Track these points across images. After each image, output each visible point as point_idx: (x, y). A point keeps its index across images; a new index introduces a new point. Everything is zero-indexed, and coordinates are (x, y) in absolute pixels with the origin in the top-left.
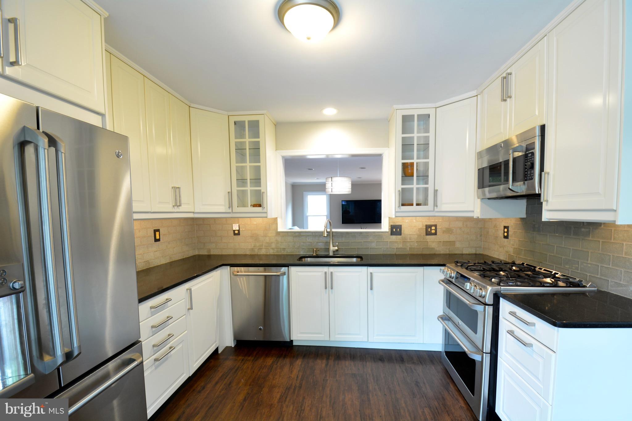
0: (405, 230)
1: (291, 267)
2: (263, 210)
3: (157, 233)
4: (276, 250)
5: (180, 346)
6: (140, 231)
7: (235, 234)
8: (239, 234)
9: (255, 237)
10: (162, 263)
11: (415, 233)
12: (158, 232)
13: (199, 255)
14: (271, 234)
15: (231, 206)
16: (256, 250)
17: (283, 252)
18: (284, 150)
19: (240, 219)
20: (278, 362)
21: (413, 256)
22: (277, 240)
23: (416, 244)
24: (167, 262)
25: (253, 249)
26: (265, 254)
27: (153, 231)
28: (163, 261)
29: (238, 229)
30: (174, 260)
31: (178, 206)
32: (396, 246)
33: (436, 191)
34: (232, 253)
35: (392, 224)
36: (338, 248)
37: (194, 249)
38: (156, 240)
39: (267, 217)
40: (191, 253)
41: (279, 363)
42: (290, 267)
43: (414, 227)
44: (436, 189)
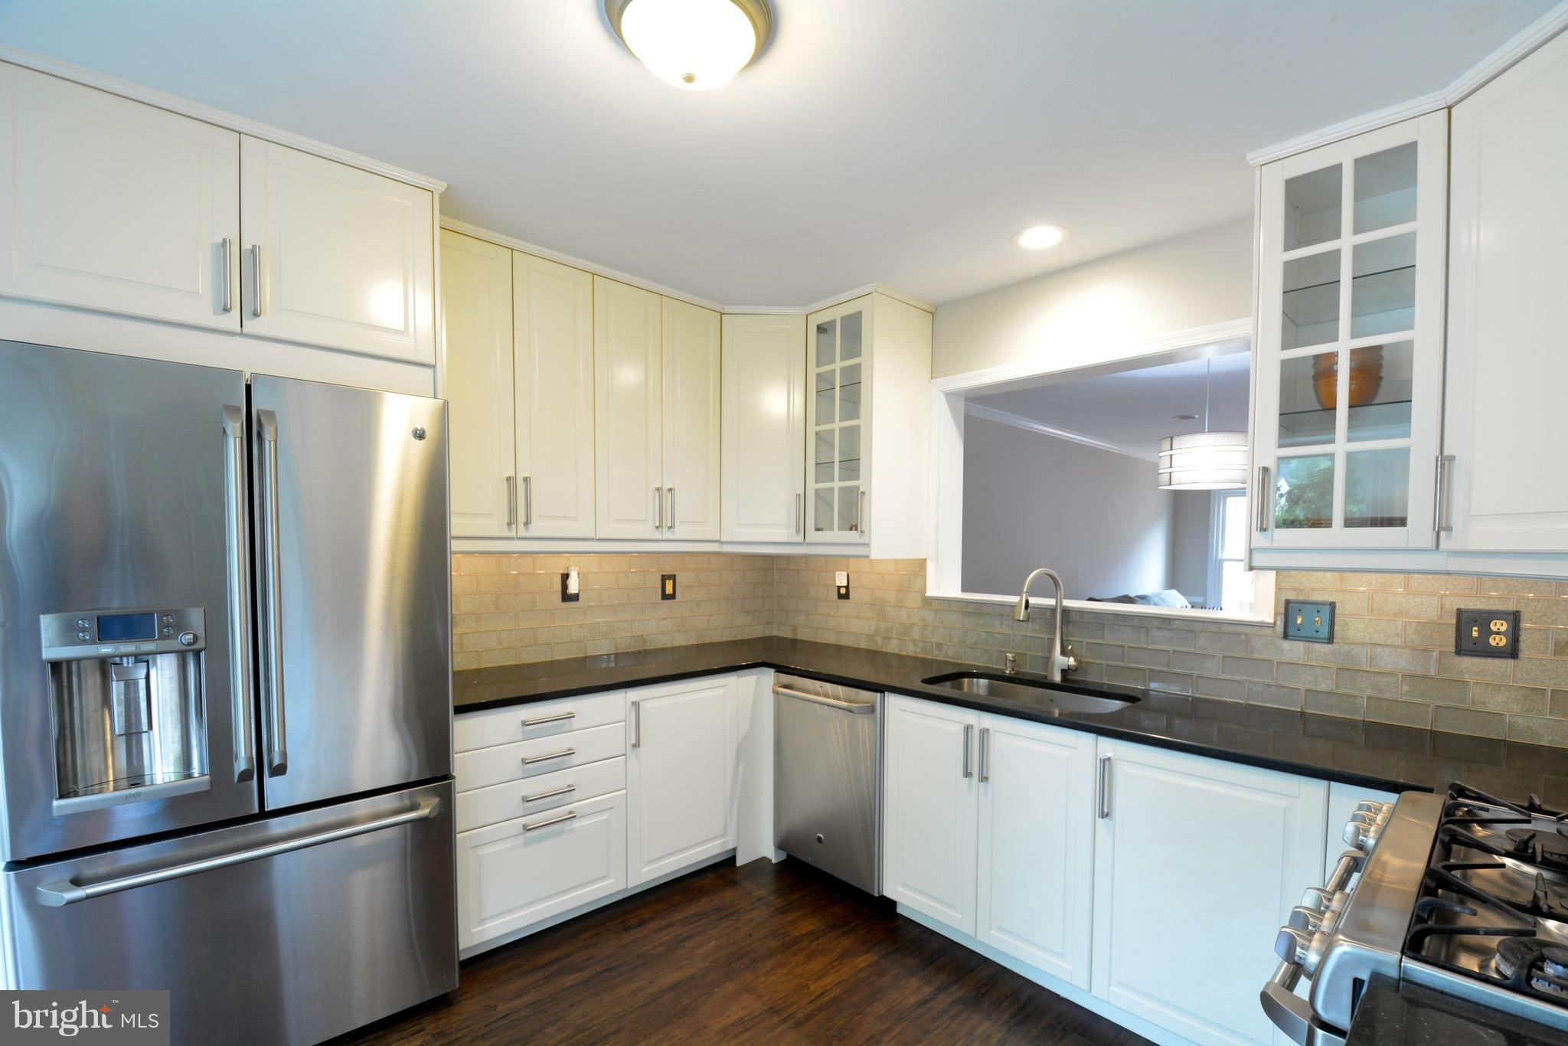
0: (1353, 627)
1: (890, 694)
2: (861, 537)
3: (667, 581)
4: (921, 644)
5: (604, 817)
6: (627, 577)
7: (841, 597)
8: (846, 596)
9: (878, 607)
10: (676, 644)
11: (1398, 641)
12: (671, 581)
13: (779, 638)
14: (913, 602)
15: (801, 528)
16: (879, 640)
17: (938, 653)
20: (818, 938)
22: (923, 620)
23: (1406, 688)
24: (689, 643)
25: (873, 636)
26: (897, 652)
27: (660, 578)
28: (680, 640)
29: (846, 584)
30: (708, 640)
31: (670, 528)
32: (1305, 682)
34: (833, 641)
35: (1291, 596)
36: (1075, 661)
37: (768, 623)
38: (665, 597)
39: (867, 557)
40: (758, 631)
41: (820, 941)
42: (886, 693)
43: (1395, 615)
44: (1447, 452)
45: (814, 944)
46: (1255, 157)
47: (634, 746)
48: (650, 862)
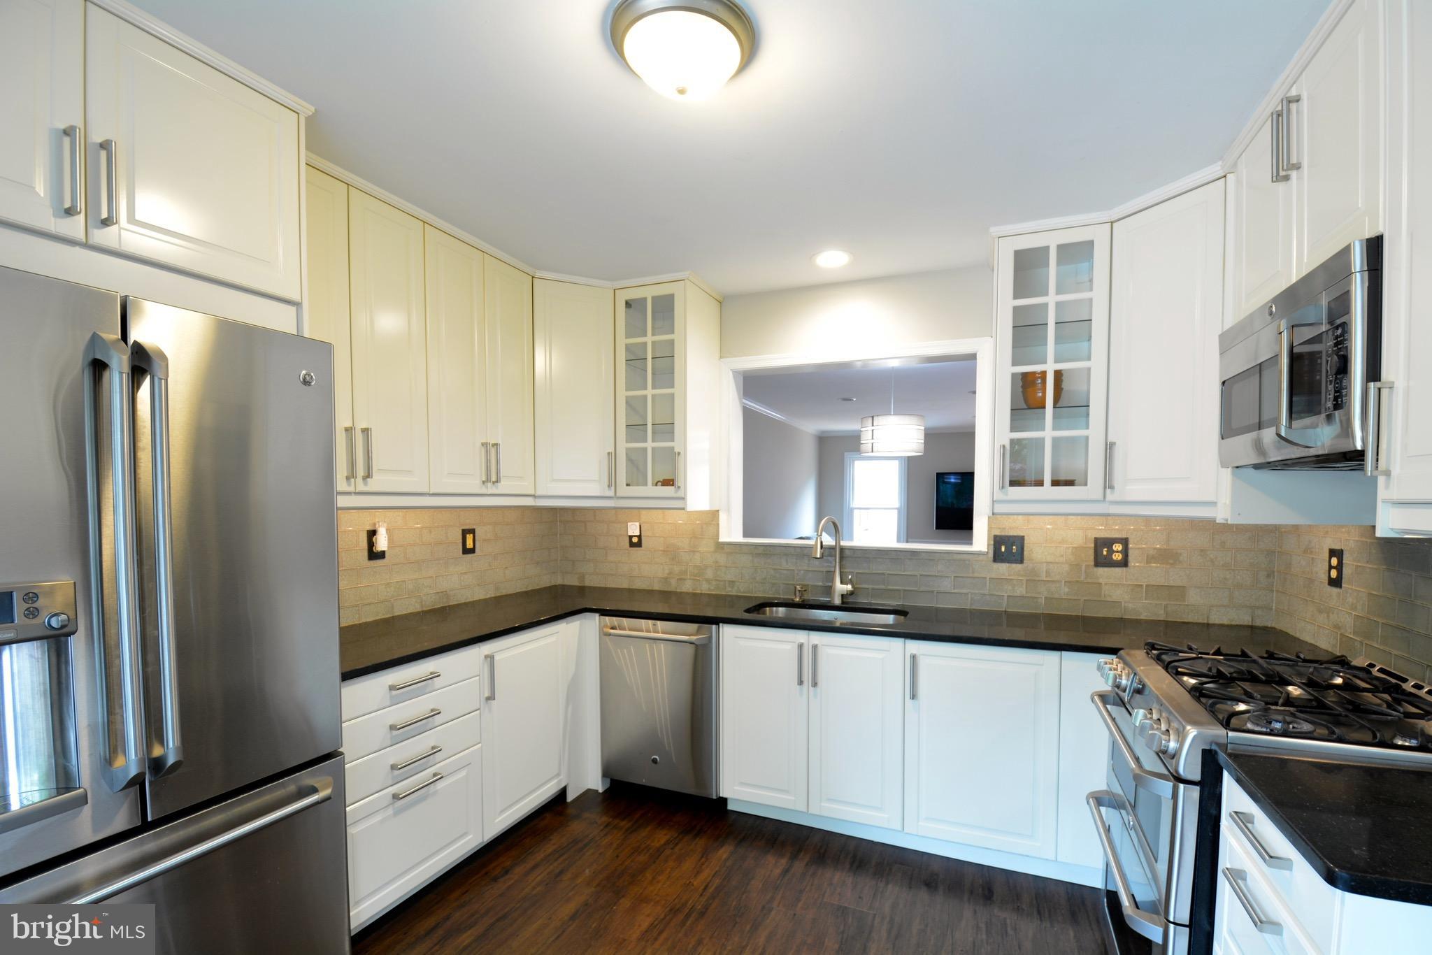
0: (1036, 551)
1: (725, 625)
2: (676, 492)
3: (468, 535)
4: (714, 583)
5: (463, 773)
6: (430, 532)
7: (632, 545)
8: (639, 544)
9: (671, 553)
10: (476, 598)
11: (1061, 560)
12: (472, 535)
13: (563, 586)
14: (706, 547)
15: (612, 482)
16: (673, 582)
17: (730, 589)
18: (735, 356)
19: (643, 512)
20: (677, 844)
21: (1055, 621)
22: (717, 562)
23: (1067, 590)
24: (488, 596)
25: (667, 578)
26: (691, 591)
27: (461, 532)
28: (480, 594)
29: (638, 534)
30: (504, 592)
31: (494, 483)
32: (1007, 590)
33: (1109, 447)
34: (625, 585)
35: (998, 533)
36: (852, 587)
37: (554, 573)
38: (466, 551)
39: (684, 509)
40: (546, 581)
41: (680, 846)
42: (721, 624)
43: (1060, 543)
44: (1110, 440)
45: (677, 849)
46: (995, 231)
47: (488, 699)
48: (502, 811)
